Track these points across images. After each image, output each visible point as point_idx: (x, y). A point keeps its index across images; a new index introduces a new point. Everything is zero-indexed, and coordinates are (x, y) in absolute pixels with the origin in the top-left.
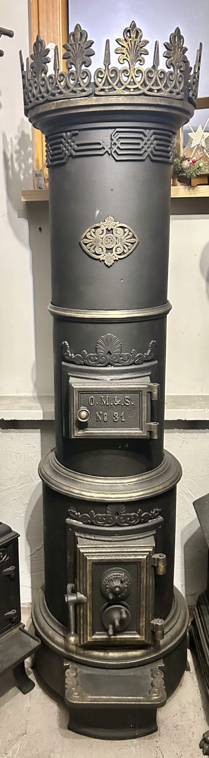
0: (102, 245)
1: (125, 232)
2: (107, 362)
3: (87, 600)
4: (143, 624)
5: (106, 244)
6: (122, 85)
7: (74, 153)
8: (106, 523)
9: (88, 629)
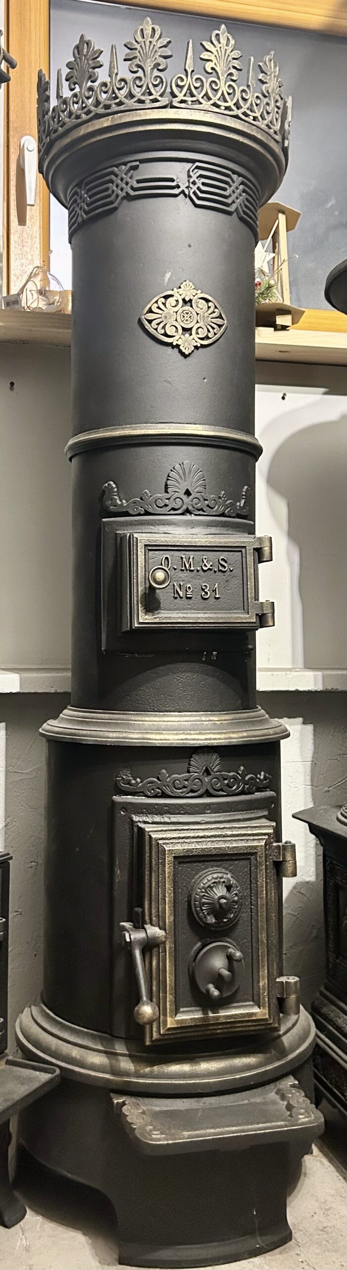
0: (176, 322)
1: (209, 307)
2: (185, 507)
3: (166, 937)
5: (183, 321)
7: (132, 193)
8: (187, 791)
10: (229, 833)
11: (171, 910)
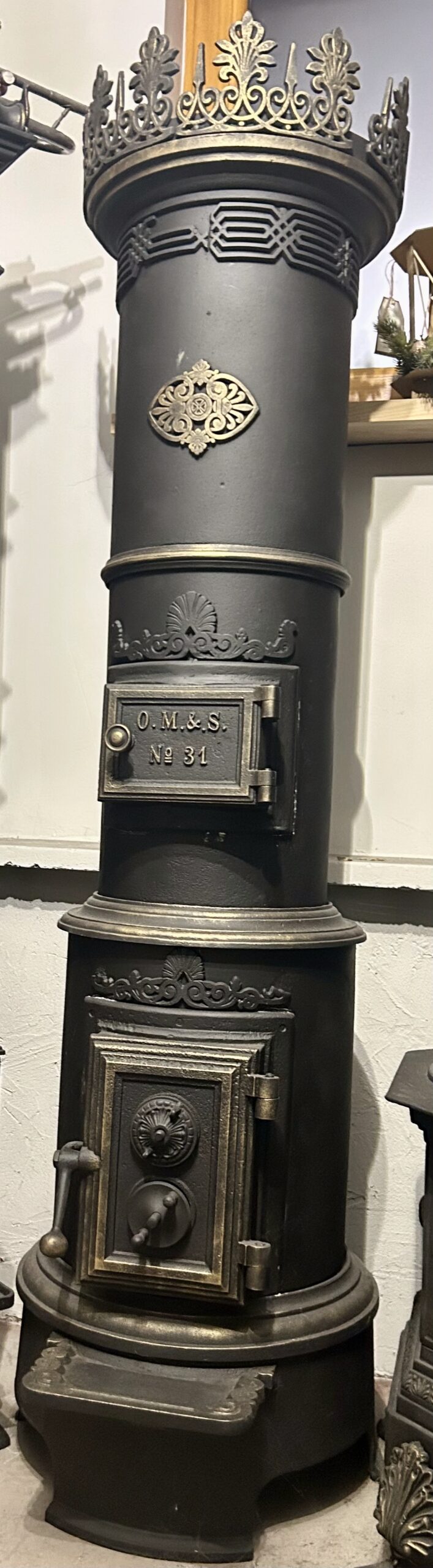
0: (185, 415)
1: (230, 391)
2: (186, 650)
3: (100, 1164)
4: (218, 1241)
5: (193, 413)
6: (224, 115)
7: (147, 256)
8: (160, 998)
9: (97, 1238)
10: (191, 1053)
11: (107, 1134)
